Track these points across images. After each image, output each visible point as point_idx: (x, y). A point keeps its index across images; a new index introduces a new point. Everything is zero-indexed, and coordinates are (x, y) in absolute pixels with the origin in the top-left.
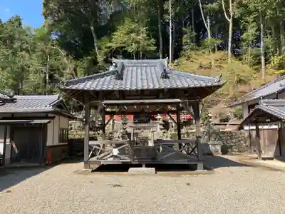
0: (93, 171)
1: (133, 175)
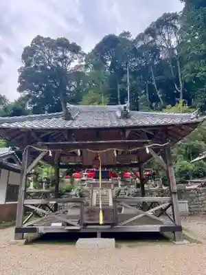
0: (26, 243)
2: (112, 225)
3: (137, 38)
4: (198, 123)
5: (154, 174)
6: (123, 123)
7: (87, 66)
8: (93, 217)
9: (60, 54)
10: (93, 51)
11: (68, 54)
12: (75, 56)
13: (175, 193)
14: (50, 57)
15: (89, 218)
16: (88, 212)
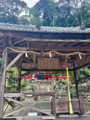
3: (59, 1)
7: (30, 16)
8: (63, 108)
9: (15, 7)
10: (34, 7)
11: (19, 8)
12: (23, 9)
14: (9, 9)
15: (60, 108)
16: (59, 104)
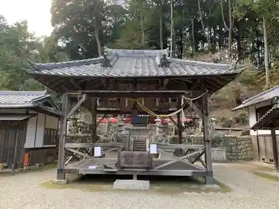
0: (68, 183)
1: (119, 190)
2: (147, 168)
4: (236, 74)
5: (191, 122)
6: (162, 73)
13: (209, 141)
16: (125, 157)
